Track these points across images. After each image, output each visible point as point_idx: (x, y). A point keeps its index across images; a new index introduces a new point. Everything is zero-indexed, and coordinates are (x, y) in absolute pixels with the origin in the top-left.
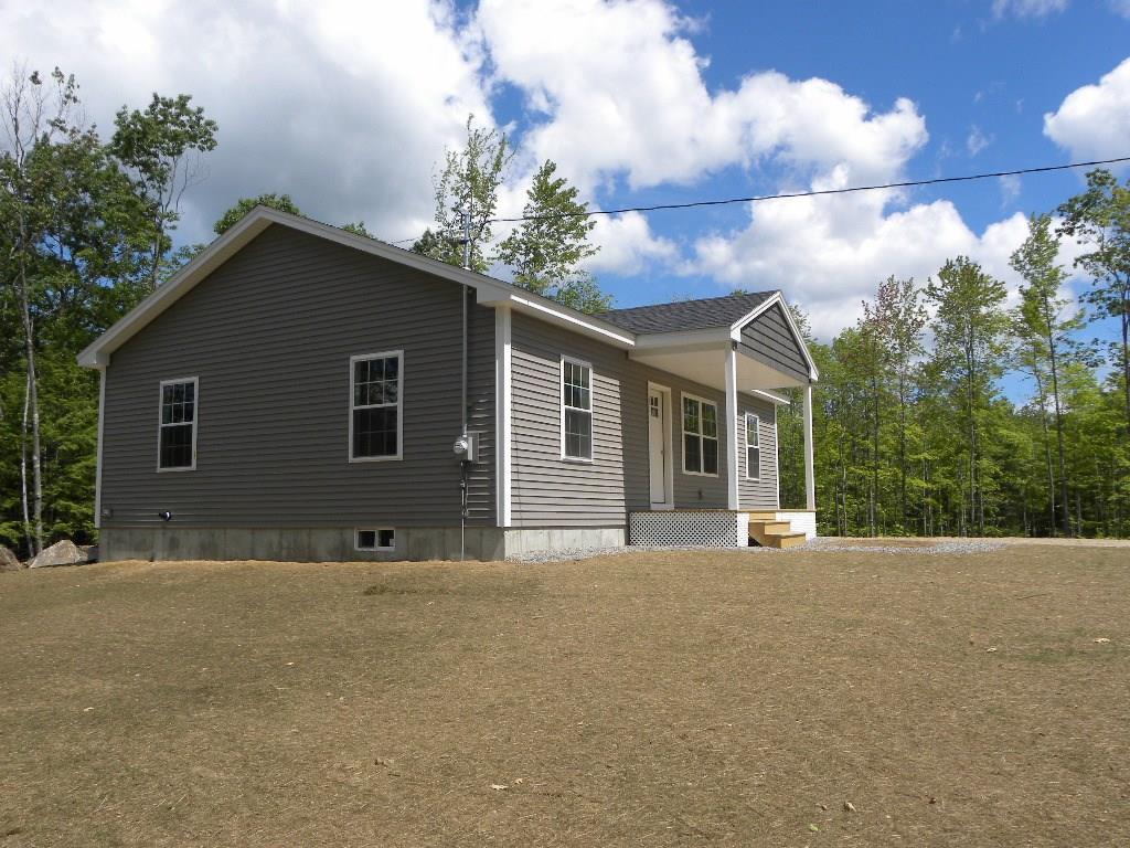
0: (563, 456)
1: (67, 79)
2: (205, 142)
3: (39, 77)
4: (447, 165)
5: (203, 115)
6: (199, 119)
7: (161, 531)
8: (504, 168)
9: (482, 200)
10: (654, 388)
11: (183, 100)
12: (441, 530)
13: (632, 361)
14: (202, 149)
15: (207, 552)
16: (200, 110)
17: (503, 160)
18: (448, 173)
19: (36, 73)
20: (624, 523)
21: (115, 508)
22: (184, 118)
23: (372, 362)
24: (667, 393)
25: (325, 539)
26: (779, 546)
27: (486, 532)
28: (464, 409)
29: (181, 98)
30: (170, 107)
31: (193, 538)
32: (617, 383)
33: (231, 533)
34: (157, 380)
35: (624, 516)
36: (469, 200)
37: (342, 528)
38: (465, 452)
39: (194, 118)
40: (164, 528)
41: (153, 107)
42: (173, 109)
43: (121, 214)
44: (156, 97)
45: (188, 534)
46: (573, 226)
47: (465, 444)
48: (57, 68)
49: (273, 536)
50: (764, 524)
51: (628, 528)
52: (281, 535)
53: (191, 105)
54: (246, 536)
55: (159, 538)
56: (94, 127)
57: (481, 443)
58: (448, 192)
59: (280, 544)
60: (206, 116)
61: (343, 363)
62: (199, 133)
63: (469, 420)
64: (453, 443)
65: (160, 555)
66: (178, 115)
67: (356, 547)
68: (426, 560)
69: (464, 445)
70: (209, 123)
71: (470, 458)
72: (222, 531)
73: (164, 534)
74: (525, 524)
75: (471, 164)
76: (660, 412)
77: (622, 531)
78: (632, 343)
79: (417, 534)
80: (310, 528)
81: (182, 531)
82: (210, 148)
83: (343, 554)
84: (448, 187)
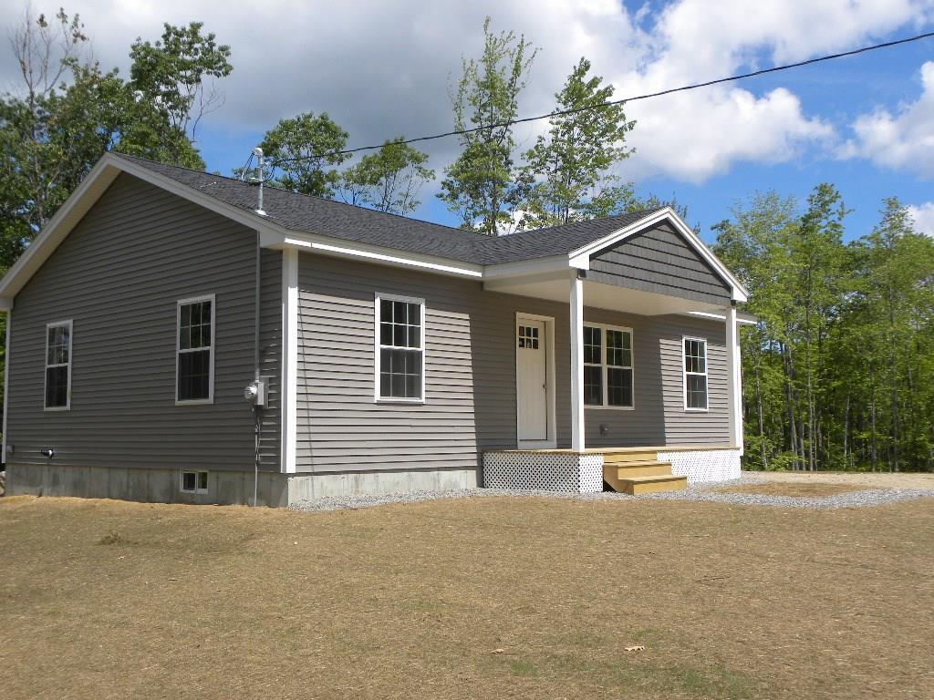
0: (378, 397)
1: (70, 20)
2: (220, 68)
3: (45, 20)
4: (463, 73)
5: (214, 41)
6: (212, 45)
7: (46, 468)
8: (523, 73)
9: (501, 107)
10: (524, 319)
11: (196, 27)
12: (241, 474)
13: (490, 292)
14: (218, 75)
15: (78, 489)
16: (211, 37)
17: (522, 63)
18: (464, 82)
19: (42, 17)
20: (475, 464)
21: (16, 444)
22: (197, 46)
23: (193, 305)
24: (550, 322)
25: (159, 480)
26: (631, 493)
27: (274, 478)
28: (256, 353)
29: (192, 25)
30: (181, 35)
31: (68, 475)
32: (467, 317)
33: (95, 471)
34: (43, 324)
35: (475, 456)
36: (489, 109)
37: (171, 470)
38: (255, 398)
39: (207, 45)
40: (49, 465)
41: (166, 37)
42: (185, 38)
43: (134, 146)
44: (167, 27)
45: (65, 471)
46: (610, 127)
47: (256, 390)
48: (62, 9)
49: (122, 476)
50: (617, 467)
51: (480, 469)
52: (129, 474)
53: (203, 33)
54: (105, 475)
55: (46, 476)
56: (97, 64)
57: (270, 387)
58: (466, 103)
59: (128, 482)
60: (218, 42)
61: (171, 308)
62: (215, 61)
63: (262, 365)
64: (243, 389)
65: (46, 491)
66: (191, 44)
67: (182, 490)
68: (229, 505)
69: (253, 390)
70: (223, 49)
71: (261, 402)
72: (88, 469)
73: (49, 470)
74: (317, 469)
75: (490, 71)
76: (541, 344)
77: (474, 473)
78: (479, 275)
79: (225, 478)
80: (149, 469)
81: (61, 469)
82: (226, 73)
83: (172, 497)
84: (465, 96)
